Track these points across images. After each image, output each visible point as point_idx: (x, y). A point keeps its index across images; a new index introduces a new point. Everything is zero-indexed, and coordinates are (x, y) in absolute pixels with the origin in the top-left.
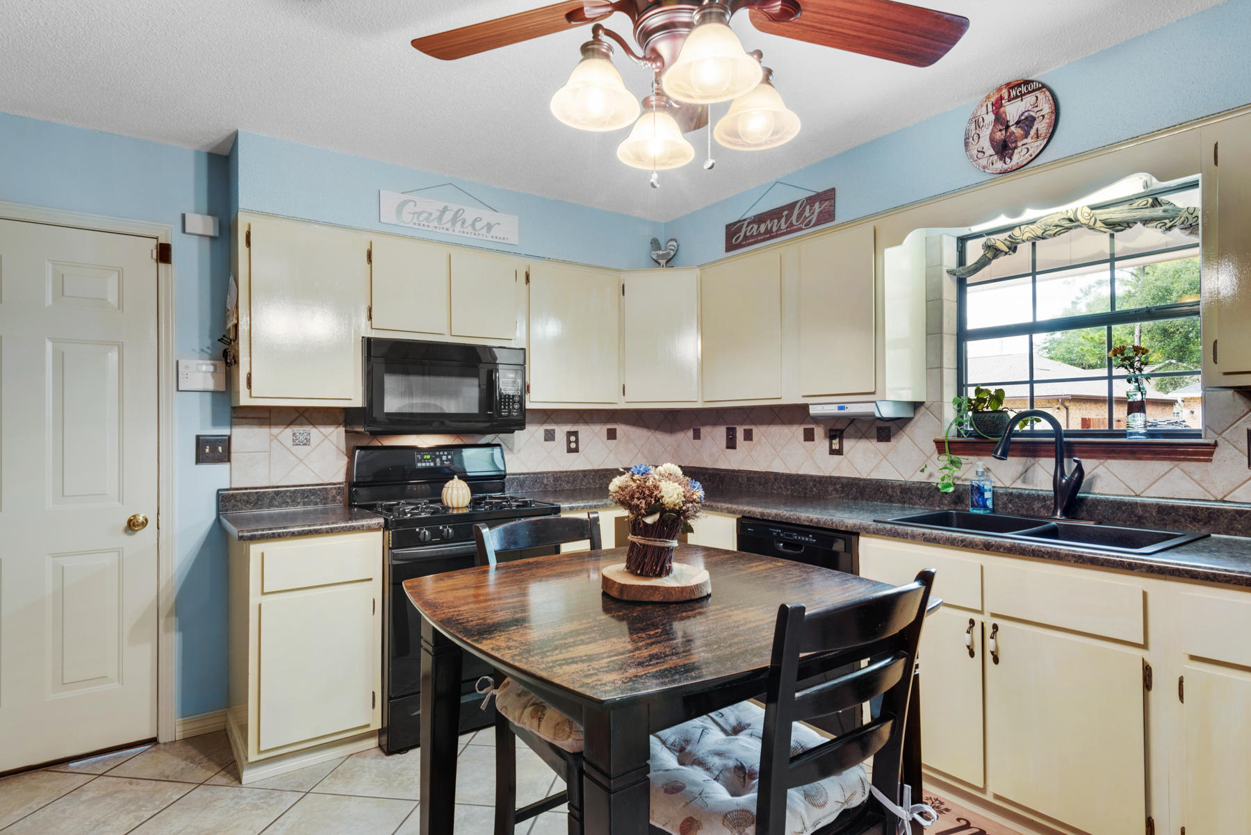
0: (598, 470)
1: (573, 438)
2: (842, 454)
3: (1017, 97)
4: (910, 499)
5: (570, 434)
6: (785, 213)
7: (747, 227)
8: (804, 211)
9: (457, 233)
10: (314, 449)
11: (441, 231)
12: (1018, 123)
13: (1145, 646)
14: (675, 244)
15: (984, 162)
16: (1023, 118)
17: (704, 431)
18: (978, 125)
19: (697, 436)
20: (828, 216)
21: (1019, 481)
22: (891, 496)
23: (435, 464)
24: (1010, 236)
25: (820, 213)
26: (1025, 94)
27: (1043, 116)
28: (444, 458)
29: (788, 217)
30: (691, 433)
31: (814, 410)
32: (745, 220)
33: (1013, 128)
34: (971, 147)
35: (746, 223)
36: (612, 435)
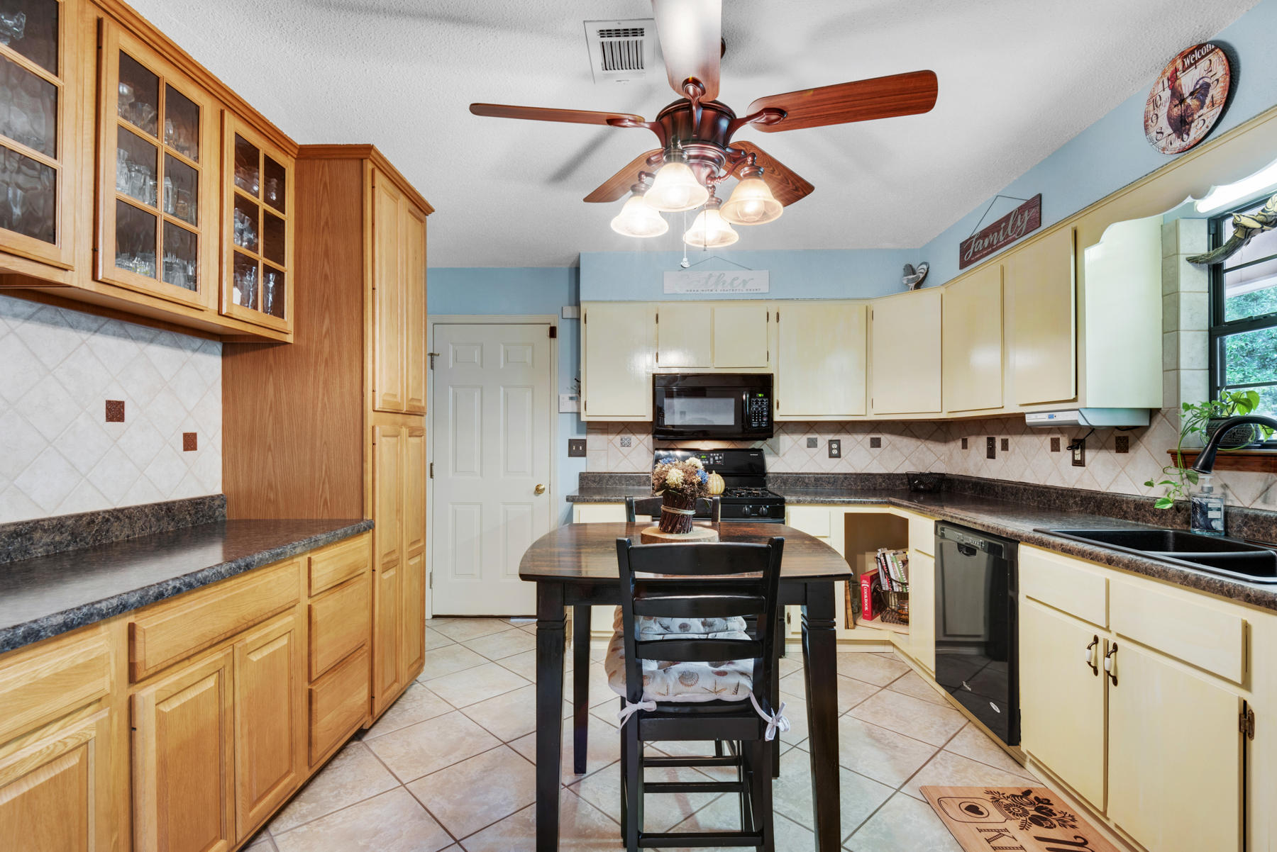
0: (860, 474)
1: (835, 446)
2: (1084, 466)
3: (1191, 65)
4: (1144, 516)
5: (831, 442)
6: (1004, 224)
7: (975, 243)
8: (1016, 221)
9: (719, 292)
10: (634, 449)
11: (707, 292)
12: (1192, 94)
13: (1246, 684)
14: (925, 267)
15: (1163, 143)
16: (1198, 87)
17: (971, 440)
18: (1156, 105)
19: (965, 446)
20: (1036, 222)
21: (1259, 501)
22: (1126, 512)
23: (709, 462)
24: (1263, 211)
25: (1029, 220)
26: (1199, 60)
27: (1218, 80)
28: (717, 458)
29: (1005, 228)
30: (960, 443)
31: (1030, 419)
32: (973, 237)
33: (1189, 101)
34: (1151, 129)
35: (974, 239)
36: (876, 443)
